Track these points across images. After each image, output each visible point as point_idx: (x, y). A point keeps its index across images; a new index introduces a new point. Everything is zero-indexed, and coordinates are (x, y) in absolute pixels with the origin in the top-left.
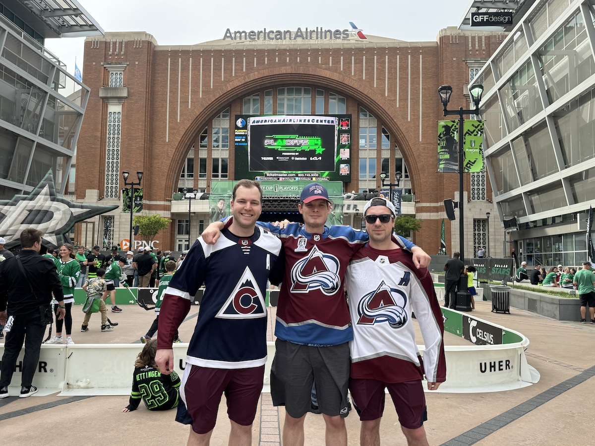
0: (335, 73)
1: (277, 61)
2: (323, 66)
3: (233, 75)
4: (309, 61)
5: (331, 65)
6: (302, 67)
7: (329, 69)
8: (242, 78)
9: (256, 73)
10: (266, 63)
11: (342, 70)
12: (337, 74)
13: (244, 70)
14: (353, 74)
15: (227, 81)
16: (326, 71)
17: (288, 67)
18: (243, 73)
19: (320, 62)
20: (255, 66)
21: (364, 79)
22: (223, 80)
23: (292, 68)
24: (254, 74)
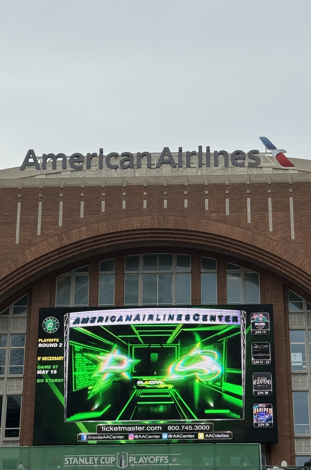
0: (237, 229)
1: (124, 207)
2: (214, 215)
3: (39, 233)
4: (186, 205)
5: (228, 213)
6: (172, 218)
7: (224, 220)
8: (56, 237)
9: (84, 229)
11: (249, 221)
12: (242, 230)
13: (60, 224)
14: (271, 230)
15: (26, 245)
16: (219, 224)
17: (145, 218)
18: (59, 228)
19: (207, 208)
20: (82, 216)
21: (293, 237)
22: (17, 242)
23: (153, 219)
24: (80, 232)
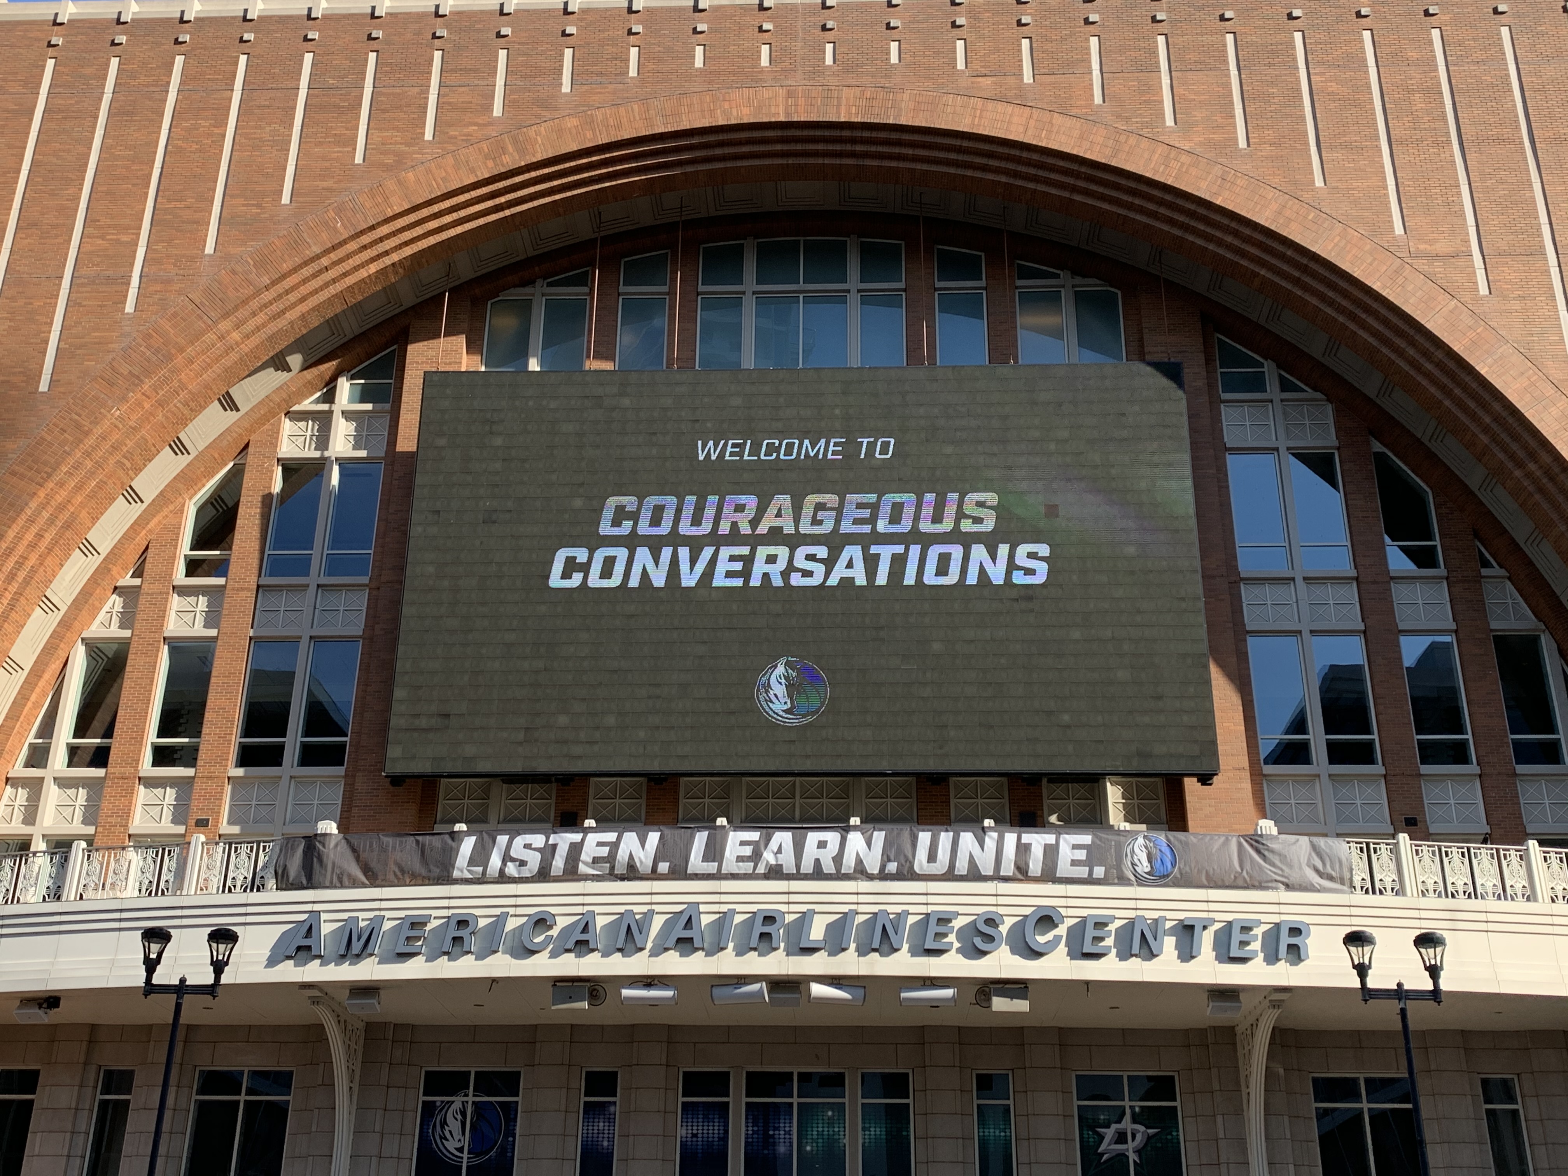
1: (699, 63)
2: (985, 82)
3: (430, 137)
5: (1027, 79)
6: (850, 91)
7: (1020, 97)
8: (484, 146)
9: (572, 122)
10: (633, 72)
11: (1098, 100)
14: (1169, 122)
15: (388, 168)
17: (767, 95)
18: (493, 122)
19: (961, 64)
20: (566, 88)
21: (1241, 143)
22: (358, 159)
23: (790, 95)
24: (559, 131)
